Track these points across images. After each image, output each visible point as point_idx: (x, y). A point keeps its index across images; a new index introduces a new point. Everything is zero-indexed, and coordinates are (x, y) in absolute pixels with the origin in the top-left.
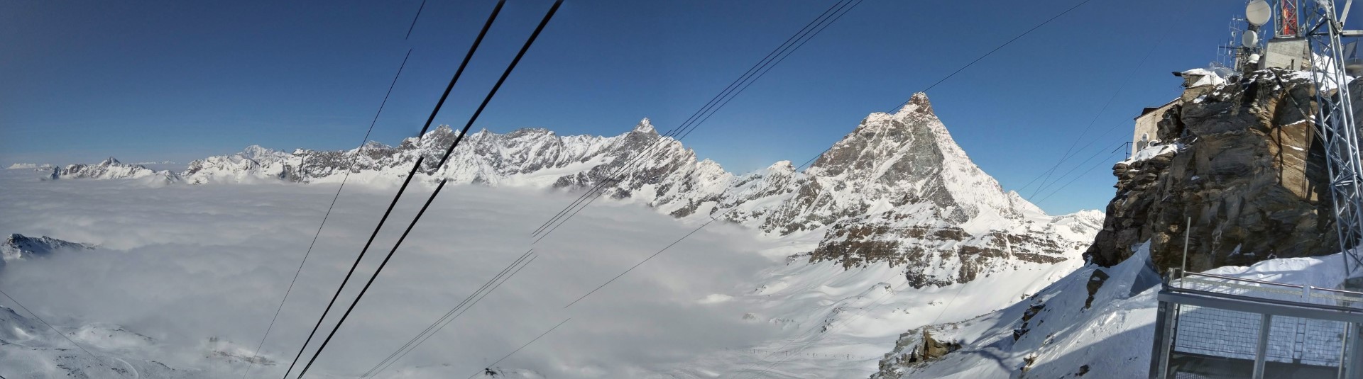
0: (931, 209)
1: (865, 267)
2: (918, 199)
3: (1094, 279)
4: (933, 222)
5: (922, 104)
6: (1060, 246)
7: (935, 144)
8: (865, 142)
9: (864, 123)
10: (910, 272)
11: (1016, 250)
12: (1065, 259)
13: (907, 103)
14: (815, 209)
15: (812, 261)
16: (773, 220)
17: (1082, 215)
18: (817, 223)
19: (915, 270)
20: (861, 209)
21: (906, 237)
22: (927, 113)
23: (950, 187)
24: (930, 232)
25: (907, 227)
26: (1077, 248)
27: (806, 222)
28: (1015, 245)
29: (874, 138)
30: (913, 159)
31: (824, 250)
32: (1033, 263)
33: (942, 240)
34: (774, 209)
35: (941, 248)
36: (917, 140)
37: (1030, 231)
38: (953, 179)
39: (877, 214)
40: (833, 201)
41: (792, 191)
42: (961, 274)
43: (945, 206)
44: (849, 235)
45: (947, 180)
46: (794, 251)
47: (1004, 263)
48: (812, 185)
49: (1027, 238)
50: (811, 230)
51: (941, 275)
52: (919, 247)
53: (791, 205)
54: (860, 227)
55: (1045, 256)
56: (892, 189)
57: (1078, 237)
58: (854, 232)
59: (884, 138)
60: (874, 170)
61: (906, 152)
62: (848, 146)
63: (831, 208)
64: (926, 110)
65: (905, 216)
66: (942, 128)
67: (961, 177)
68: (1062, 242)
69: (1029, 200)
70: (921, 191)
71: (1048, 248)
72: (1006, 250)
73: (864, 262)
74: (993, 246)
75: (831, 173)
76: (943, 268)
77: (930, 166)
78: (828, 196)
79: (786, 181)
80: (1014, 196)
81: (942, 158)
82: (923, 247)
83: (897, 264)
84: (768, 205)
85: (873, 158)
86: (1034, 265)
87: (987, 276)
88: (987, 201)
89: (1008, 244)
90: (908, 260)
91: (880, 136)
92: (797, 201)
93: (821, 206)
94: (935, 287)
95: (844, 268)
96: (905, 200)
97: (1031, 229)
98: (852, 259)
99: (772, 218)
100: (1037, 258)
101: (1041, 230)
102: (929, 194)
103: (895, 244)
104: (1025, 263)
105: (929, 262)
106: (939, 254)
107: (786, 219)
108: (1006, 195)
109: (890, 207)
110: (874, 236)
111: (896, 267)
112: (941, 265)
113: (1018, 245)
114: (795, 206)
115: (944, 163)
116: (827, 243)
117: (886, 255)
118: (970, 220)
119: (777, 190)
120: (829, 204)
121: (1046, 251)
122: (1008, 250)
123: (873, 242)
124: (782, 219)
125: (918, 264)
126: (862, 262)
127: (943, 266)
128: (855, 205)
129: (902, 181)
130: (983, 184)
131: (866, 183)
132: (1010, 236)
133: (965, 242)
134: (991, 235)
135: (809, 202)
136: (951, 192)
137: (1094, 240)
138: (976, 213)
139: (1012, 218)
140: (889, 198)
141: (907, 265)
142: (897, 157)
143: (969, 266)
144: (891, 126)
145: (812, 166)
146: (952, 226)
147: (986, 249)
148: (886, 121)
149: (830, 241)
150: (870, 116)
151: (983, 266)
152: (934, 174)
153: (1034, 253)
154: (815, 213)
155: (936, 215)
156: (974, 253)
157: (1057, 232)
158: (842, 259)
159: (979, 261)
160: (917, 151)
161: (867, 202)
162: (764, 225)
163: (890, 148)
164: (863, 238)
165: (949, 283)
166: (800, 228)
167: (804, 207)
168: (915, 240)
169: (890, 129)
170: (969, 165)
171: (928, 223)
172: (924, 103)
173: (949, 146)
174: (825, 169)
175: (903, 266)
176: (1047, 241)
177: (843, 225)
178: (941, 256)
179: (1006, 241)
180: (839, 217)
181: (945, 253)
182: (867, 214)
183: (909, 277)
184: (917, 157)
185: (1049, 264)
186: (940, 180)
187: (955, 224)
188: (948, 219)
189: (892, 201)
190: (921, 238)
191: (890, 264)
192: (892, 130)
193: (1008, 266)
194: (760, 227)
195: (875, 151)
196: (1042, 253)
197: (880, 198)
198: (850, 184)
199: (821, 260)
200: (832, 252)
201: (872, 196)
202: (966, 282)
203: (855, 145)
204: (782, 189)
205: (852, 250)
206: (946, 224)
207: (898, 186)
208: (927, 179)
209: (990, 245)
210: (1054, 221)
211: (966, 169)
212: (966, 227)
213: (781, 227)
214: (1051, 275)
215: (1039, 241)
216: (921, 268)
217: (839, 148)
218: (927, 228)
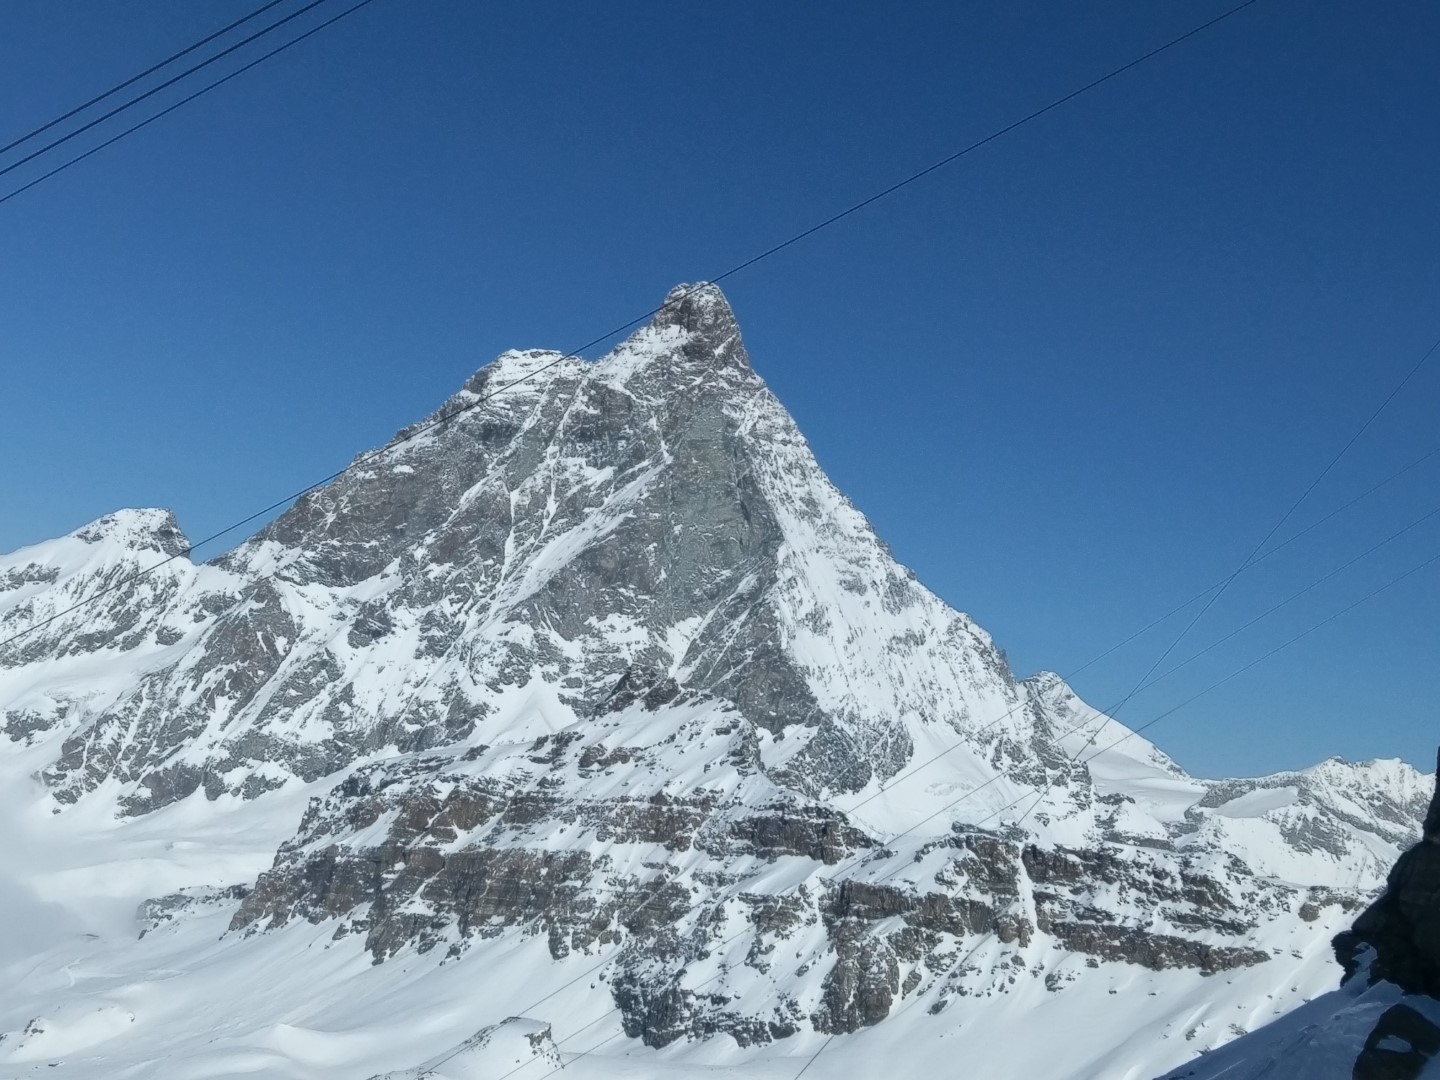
0: (720, 732)
1: (454, 951)
2: (674, 691)
3: (1384, 1044)
4: (727, 781)
5: (708, 329)
6: (1238, 901)
7: (749, 482)
8: (479, 458)
9: (479, 384)
10: (631, 978)
11: (1057, 907)
12: (1260, 957)
13: (646, 319)
14: (267, 712)
15: (246, 921)
16: (93, 751)
17: (1334, 779)
18: (271, 770)
19: (649, 969)
20: (450, 723)
21: (621, 840)
22: (725, 360)
23: (803, 649)
24: (715, 822)
25: (624, 799)
26: (1308, 914)
27: (227, 766)
28: (1051, 890)
29: (513, 445)
30: (661, 533)
31: (295, 880)
32: (1122, 965)
33: (761, 855)
34: (98, 707)
35: (757, 888)
36: (680, 464)
37: (1116, 837)
38: (816, 621)
39: (512, 744)
40: (340, 685)
41: (179, 636)
42: (832, 995)
43: (777, 727)
44: (396, 822)
45: (789, 621)
46: (171, 879)
47: (1008, 959)
48: (260, 618)
49: (1101, 864)
50: (247, 796)
51: (753, 998)
52: (671, 879)
53: (171, 695)
54: (444, 790)
55: (1173, 940)
56: (572, 649)
57: (1315, 868)
58: (418, 813)
59: (552, 449)
60: (505, 570)
61: (636, 508)
62: (407, 469)
63: (331, 714)
64: (719, 351)
65: (621, 756)
66: (780, 421)
67: (843, 610)
68: (1248, 886)
69: (1112, 711)
70: (686, 663)
71: (1186, 907)
72: (1014, 909)
73: (451, 932)
74: (962, 888)
75: (334, 571)
76: (763, 969)
77: (727, 565)
78: (324, 664)
79: (157, 599)
80: (1055, 693)
81: (773, 535)
82: (685, 881)
83: (581, 943)
84: (76, 691)
85: (505, 522)
86: (1129, 974)
87: (936, 1008)
88: (943, 708)
89: (1026, 885)
90: (624, 930)
91: (539, 438)
92: (198, 679)
93: (293, 703)
94: (725, 1045)
95: (370, 956)
96: (621, 697)
97: (1120, 827)
98: (406, 919)
99: (89, 743)
100: (1141, 949)
101: (1161, 834)
102: (717, 674)
103: (576, 862)
104: (1092, 964)
105: (705, 940)
106: (748, 909)
107: (146, 748)
108: (1021, 690)
109: (564, 719)
110: (497, 831)
111: (575, 956)
112: (751, 955)
113: (1065, 892)
114: (188, 698)
115: (781, 554)
116: (307, 850)
117: (539, 906)
118: (874, 781)
119: (118, 631)
120: (324, 697)
121: (1181, 919)
122: (1024, 906)
123: (490, 854)
124: (131, 749)
125: (665, 950)
126: (444, 932)
127: (760, 959)
128: (427, 705)
129: (613, 618)
130: (931, 642)
131: (474, 617)
132: (1033, 855)
133: (850, 867)
134: (958, 843)
135: (243, 687)
136: (806, 670)
137: (1383, 882)
138: (900, 752)
139: (1043, 780)
140: (559, 682)
141: (620, 948)
142: (598, 524)
143: (865, 967)
144: (580, 404)
145: (259, 539)
146: (801, 801)
147: (933, 900)
148: (562, 384)
149: (323, 843)
150: (505, 361)
151: (921, 967)
152: (740, 597)
153: (1131, 924)
154: (265, 731)
155: (743, 756)
156: (887, 913)
157: (1225, 844)
158: (363, 918)
159: (903, 946)
160: (677, 503)
161: (476, 695)
162: (53, 771)
163: (575, 489)
164: (452, 837)
165: (784, 1031)
166: (201, 790)
167: (223, 704)
168: (657, 852)
169: (576, 416)
170: (879, 567)
171: (708, 787)
172: (715, 326)
173: (801, 492)
174: (309, 554)
175: (604, 953)
176: (1185, 878)
177: (375, 782)
178: (756, 919)
179: (1015, 870)
180: (362, 752)
181: (768, 910)
182: (474, 740)
183: (624, 1000)
184: (677, 529)
185: (1188, 977)
186: (764, 622)
187: (816, 795)
188: (785, 774)
189: (569, 693)
190: (680, 844)
191: (555, 945)
192: (587, 419)
193: (1023, 975)
194: (35, 777)
195: (515, 497)
196: (1161, 927)
197: (524, 681)
198: (406, 617)
199: (280, 919)
200: (326, 890)
201: (494, 673)
202: (850, 1027)
203: (437, 469)
204: (137, 628)
205: (405, 883)
206: (775, 793)
207: (598, 635)
208: (711, 613)
209: (950, 884)
210: (1213, 800)
211: (866, 581)
212: (863, 809)
213: (124, 779)
214: (1200, 1022)
215: (1151, 879)
216: (675, 965)
217: (371, 475)
218: (705, 804)
